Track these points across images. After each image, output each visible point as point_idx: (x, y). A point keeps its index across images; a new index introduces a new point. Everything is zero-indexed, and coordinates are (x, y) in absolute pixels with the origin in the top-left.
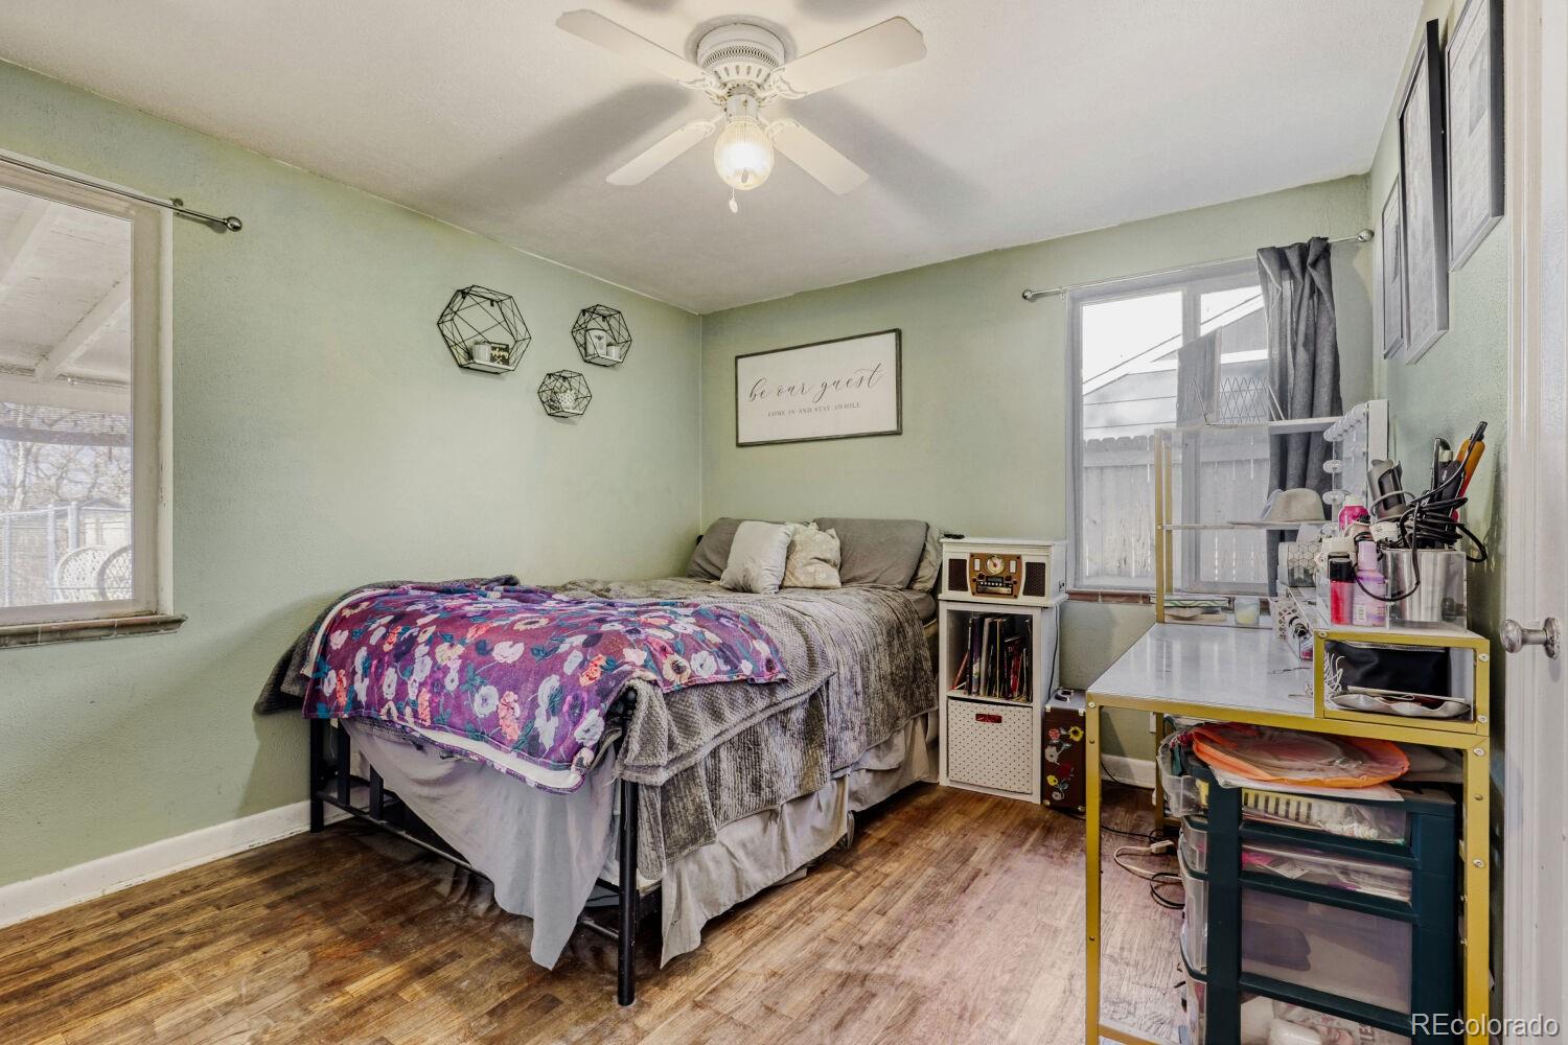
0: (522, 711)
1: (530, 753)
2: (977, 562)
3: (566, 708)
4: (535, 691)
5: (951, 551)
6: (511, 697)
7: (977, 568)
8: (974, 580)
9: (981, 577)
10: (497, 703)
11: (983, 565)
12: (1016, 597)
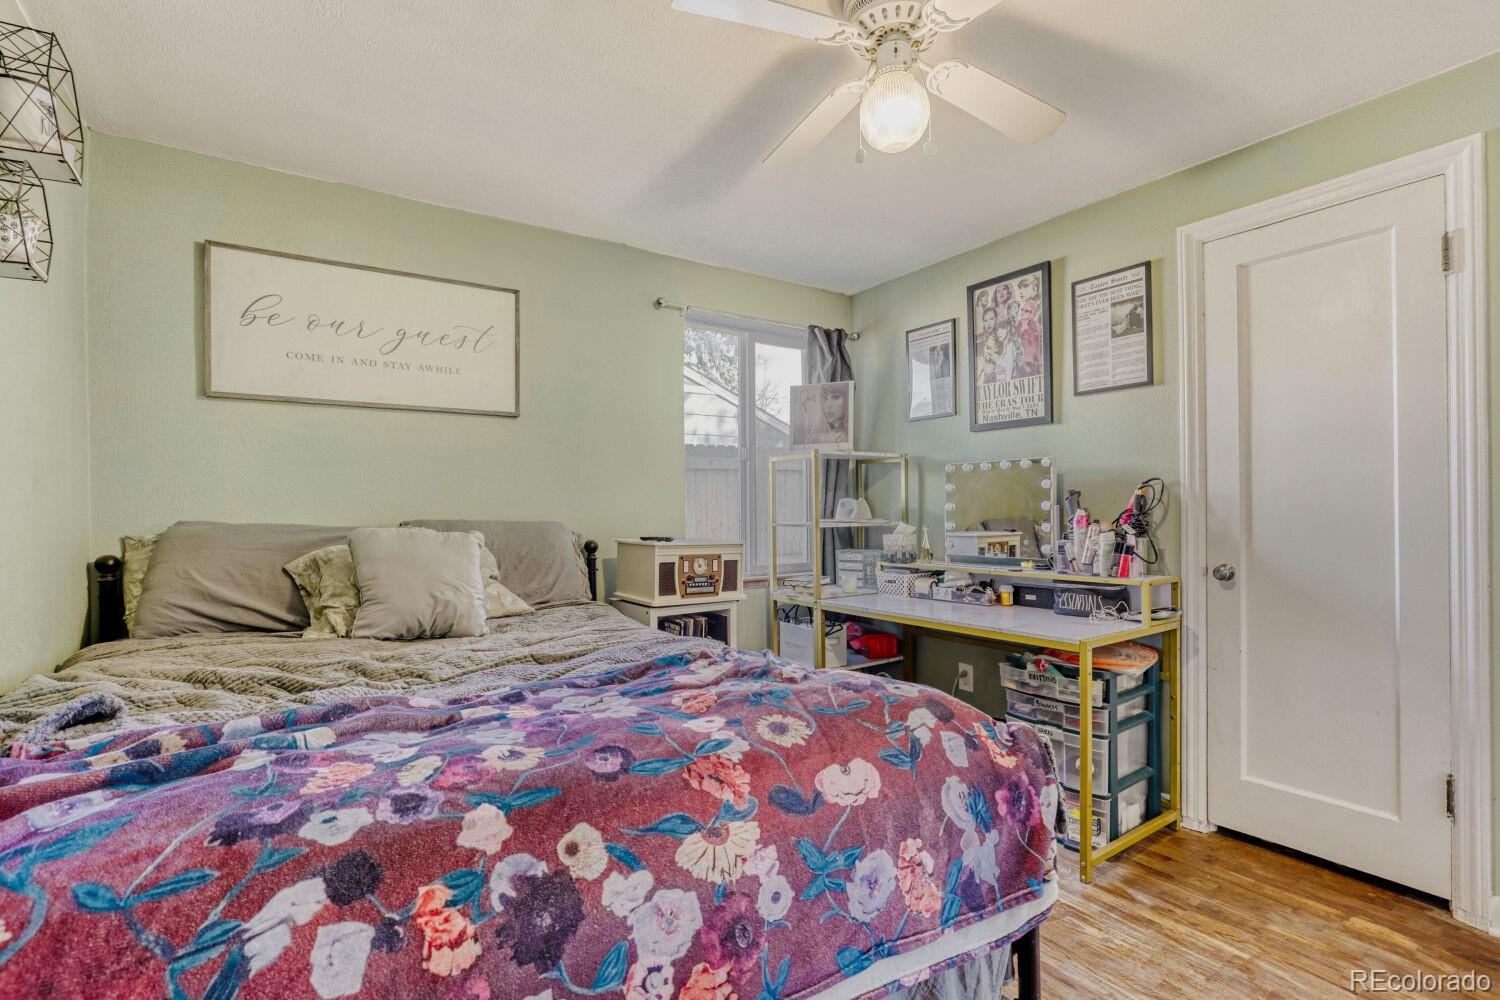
0: (936, 858)
1: (973, 909)
2: (686, 564)
3: (1003, 809)
4: (940, 815)
5: (662, 555)
6: (912, 845)
7: (686, 570)
8: (683, 583)
9: (689, 578)
10: (894, 871)
11: (691, 566)
12: (717, 594)
